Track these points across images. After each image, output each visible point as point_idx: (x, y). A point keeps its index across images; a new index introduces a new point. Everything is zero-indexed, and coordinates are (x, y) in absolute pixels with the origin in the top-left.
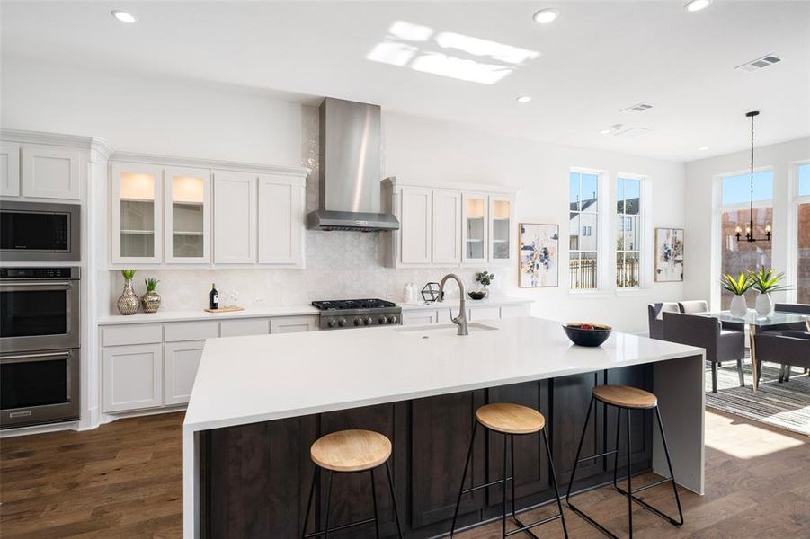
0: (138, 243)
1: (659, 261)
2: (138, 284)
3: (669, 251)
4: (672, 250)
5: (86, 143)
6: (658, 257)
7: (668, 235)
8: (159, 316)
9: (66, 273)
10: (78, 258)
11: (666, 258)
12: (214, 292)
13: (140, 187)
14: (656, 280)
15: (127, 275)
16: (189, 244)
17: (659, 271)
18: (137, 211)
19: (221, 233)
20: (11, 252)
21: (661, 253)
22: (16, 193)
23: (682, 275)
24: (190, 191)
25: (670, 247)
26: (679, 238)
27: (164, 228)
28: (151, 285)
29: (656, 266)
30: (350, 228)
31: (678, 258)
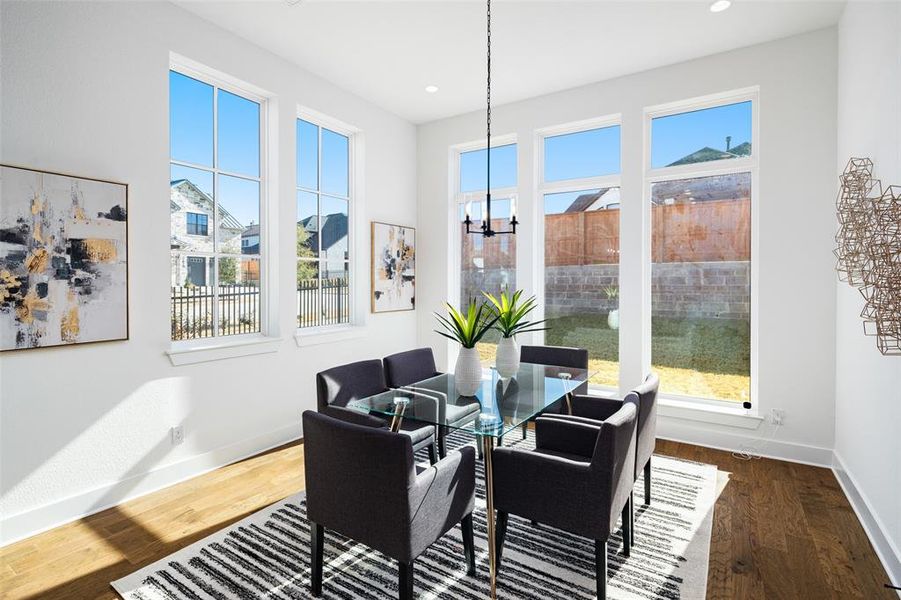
1: (376, 277)
3: (393, 261)
4: (398, 260)
6: (376, 271)
7: (391, 234)
11: (389, 273)
14: (372, 311)
17: (378, 294)
21: (380, 265)
23: (413, 300)
25: (394, 256)
26: (409, 242)
29: (372, 286)
31: (408, 273)
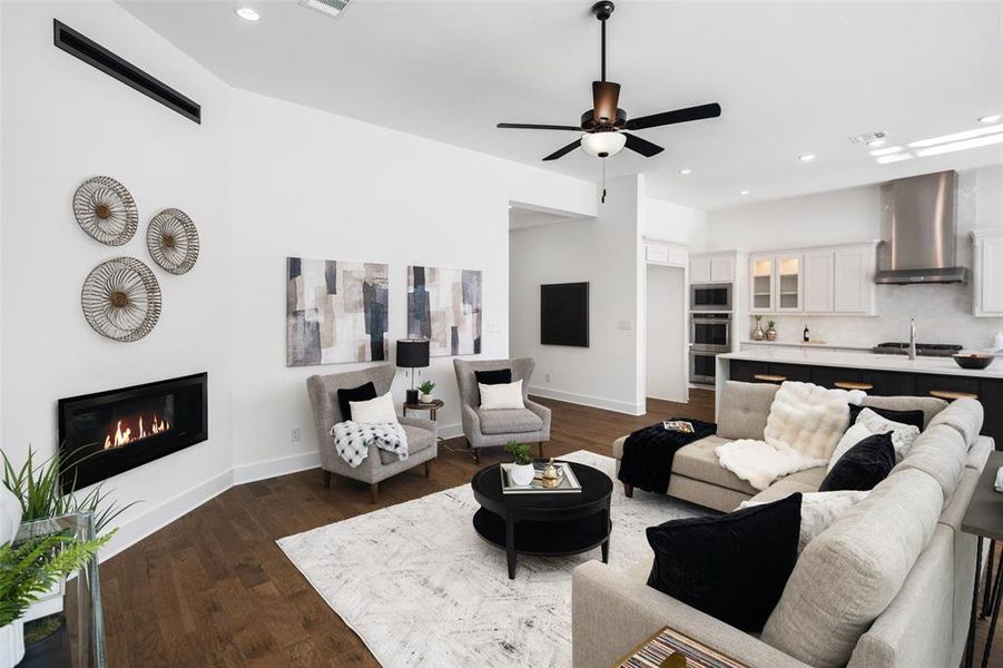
0: (763, 300)
2: (764, 324)
5: (734, 253)
8: (776, 342)
9: (726, 316)
10: (731, 309)
12: (806, 330)
13: (765, 268)
15: (758, 318)
16: (790, 300)
18: (763, 281)
19: (807, 292)
20: (714, 307)
22: (708, 279)
24: (792, 267)
27: (775, 291)
28: (771, 325)
30: (911, 283)
